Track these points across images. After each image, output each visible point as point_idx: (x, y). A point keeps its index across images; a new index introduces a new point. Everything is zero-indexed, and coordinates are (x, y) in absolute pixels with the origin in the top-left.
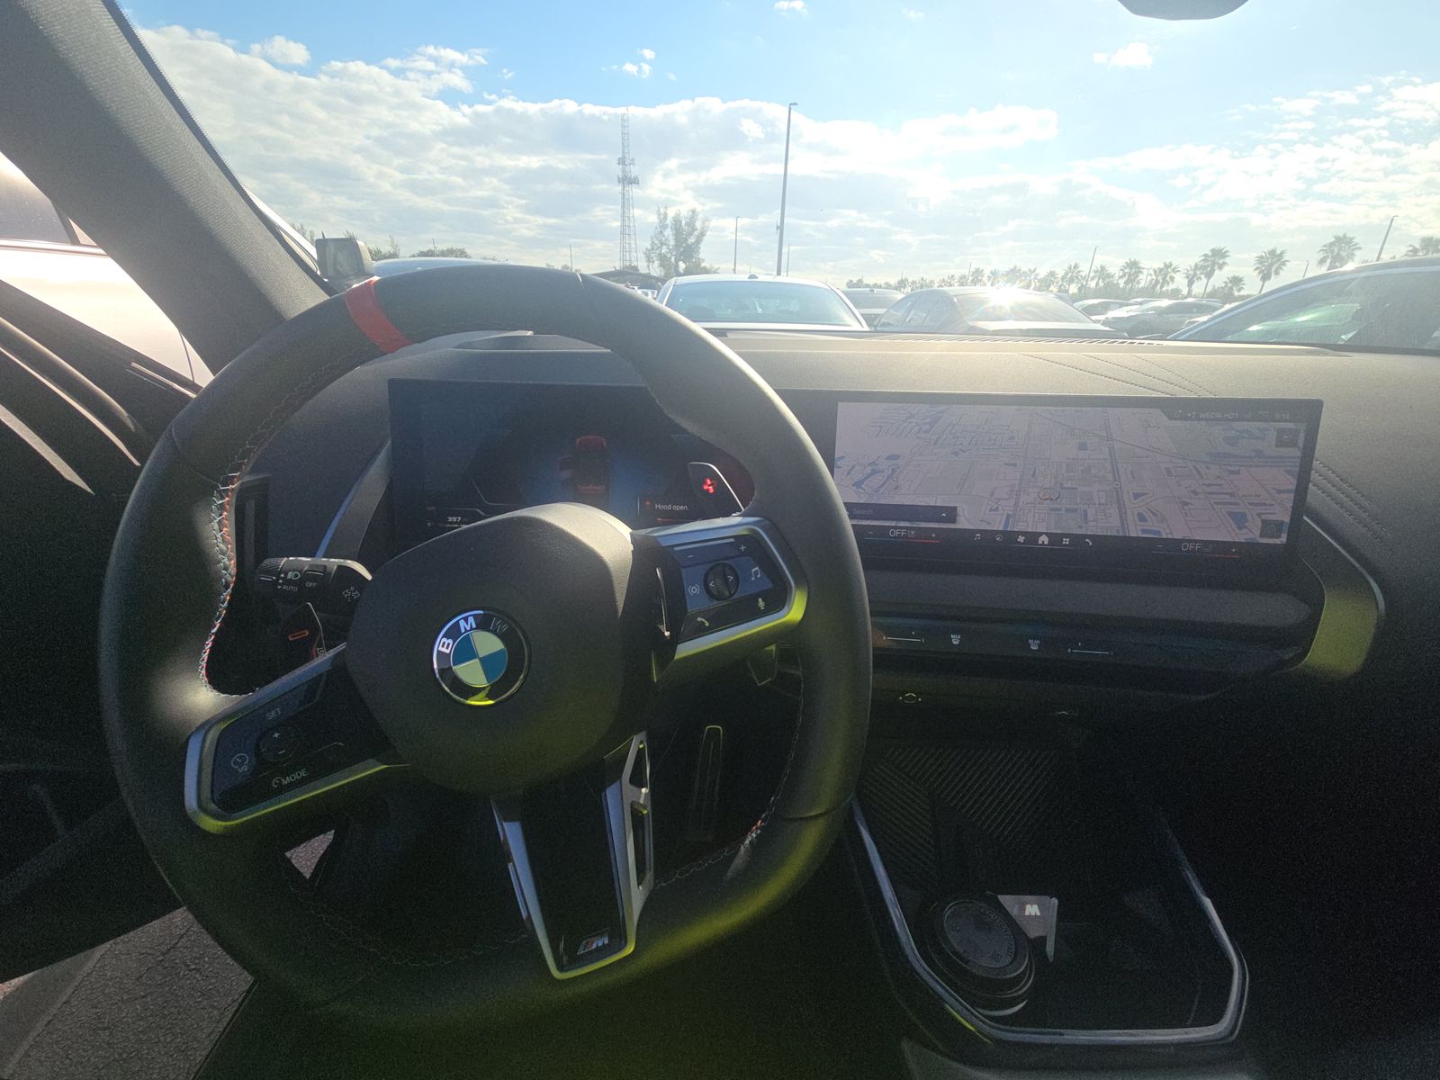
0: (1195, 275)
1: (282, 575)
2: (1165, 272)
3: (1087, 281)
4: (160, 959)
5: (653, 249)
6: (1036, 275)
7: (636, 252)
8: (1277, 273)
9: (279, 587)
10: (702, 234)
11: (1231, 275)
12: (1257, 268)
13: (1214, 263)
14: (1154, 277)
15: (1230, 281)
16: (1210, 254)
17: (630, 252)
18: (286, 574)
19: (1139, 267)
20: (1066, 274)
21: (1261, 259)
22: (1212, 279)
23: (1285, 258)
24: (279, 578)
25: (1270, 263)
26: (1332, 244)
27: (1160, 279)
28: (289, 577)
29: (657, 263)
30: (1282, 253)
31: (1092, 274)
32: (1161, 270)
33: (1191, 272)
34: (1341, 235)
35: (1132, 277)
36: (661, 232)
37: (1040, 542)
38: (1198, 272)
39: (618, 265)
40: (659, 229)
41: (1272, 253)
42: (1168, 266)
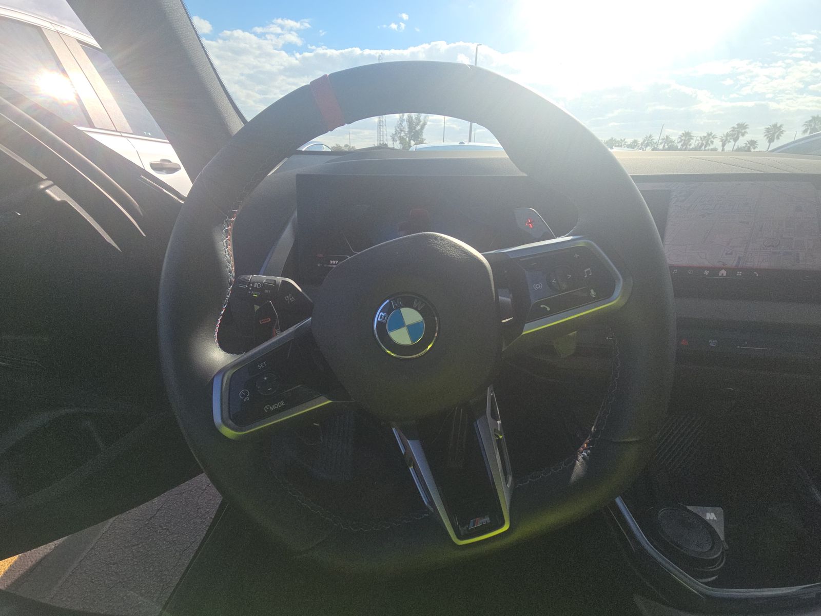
0: (727, 139)
1: (251, 285)
2: (709, 138)
3: (658, 144)
4: (147, 522)
5: (396, 134)
6: (625, 142)
7: (387, 136)
8: (778, 138)
9: (249, 292)
10: (425, 124)
11: (750, 139)
12: (766, 135)
13: (739, 132)
14: (700, 142)
15: (749, 143)
16: (736, 126)
17: (383, 136)
18: (253, 284)
19: (691, 136)
20: (644, 141)
21: (768, 130)
22: (737, 142)
23: (783, 129)
24: (249, 286)
25: (774, 132)
26: (810, 121)
27: (704, 142)
28: (255, 286)
29: (398, 142)
30: (781, 126)
31: (660, 141)
32: (705, 137)
33: (724, 138)
34: (816, 116)
35: (686, 142)
36: (401, 124)
37: (720, 275)
38: (729, 138)
39: (376, 144)
40: (400, 122)
41: (775, 126)
42: (709, 135)
